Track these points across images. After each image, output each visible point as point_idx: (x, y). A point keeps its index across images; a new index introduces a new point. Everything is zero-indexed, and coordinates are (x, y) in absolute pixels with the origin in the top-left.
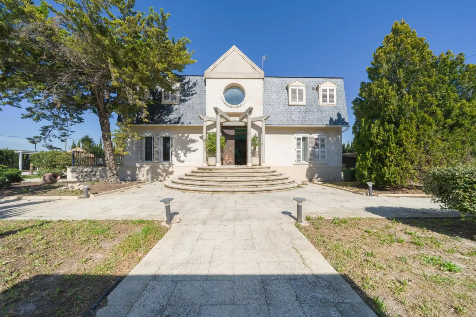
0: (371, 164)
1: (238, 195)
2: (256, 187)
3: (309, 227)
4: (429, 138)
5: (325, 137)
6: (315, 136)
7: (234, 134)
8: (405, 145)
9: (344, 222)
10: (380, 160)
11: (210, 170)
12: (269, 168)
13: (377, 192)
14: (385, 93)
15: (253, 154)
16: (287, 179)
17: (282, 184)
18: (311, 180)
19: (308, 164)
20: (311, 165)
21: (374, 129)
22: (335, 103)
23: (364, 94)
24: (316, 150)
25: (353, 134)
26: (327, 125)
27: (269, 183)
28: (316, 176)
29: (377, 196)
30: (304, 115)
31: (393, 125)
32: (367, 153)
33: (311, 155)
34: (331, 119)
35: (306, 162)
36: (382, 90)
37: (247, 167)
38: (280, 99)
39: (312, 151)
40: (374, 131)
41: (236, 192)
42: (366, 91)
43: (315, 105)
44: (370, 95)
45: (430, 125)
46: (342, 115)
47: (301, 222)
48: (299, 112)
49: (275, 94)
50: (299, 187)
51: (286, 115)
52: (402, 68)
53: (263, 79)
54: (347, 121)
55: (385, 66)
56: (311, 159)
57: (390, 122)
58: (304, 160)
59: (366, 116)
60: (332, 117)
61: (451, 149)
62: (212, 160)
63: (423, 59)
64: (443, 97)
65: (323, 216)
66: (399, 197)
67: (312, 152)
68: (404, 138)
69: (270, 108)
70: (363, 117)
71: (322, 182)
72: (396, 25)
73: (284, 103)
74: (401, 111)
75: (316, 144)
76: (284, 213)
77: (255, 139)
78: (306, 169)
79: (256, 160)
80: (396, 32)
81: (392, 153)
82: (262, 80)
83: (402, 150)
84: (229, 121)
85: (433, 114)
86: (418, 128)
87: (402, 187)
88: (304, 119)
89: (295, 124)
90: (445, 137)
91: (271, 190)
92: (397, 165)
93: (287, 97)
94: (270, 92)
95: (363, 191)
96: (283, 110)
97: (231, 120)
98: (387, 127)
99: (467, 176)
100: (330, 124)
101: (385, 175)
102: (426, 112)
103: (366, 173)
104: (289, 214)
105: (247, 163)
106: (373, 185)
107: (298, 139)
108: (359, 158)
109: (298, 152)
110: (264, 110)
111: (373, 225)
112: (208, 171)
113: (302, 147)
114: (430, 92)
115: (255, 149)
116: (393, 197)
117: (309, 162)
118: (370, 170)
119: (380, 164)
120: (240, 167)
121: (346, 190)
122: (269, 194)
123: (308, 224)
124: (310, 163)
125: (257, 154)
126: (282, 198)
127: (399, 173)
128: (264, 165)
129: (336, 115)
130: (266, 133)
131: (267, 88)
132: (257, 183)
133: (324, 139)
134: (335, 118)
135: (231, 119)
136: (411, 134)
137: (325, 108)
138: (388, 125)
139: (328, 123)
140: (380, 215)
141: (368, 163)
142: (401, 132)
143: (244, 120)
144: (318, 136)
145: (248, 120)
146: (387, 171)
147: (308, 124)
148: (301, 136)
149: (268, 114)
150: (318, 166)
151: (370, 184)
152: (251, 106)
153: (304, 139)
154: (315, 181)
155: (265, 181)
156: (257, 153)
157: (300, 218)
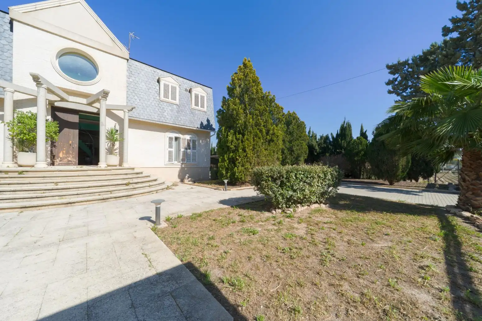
0: (228, 165)
1: (78, 207)
2: (111, 193)
3: (166, 227)
4: (259, 147)
5: (196, 139)
6: (188, 137)
7: (78, 121)
8: (247, 151)
9: (200, 215)
10: (233, 161)
11: (21, 173)
12: (133, 169)
13: (231, 187)
14: (237, 109)
15: (110, 151)
16: (155, 180)
17: (148, 187)
18: (182, 181)
19: (180, 164)
20: (183, 166)
21: (230, 136)
22: (205, 109)
23: (224, 107)
24: (189, 151)
25: (217, 139)
26: (198, 128)
27: (131, 186)
28: (187, 177)
29: (230, 190)
30: (176, 114)
31: (241, 135)
32: (225, 156)
33: (183, 156)
34: (202, 123)
35: (178, 162)
36: (235, 107)
37: (99, 168)
38: (150, 90)
39: (184, 151)
40: (230, 138)
41: (74, 203)
42: (226, 105)
43: (187, 107)
44: (228, 109)
45: (259, 138)
46: (211, 122)
47: (160, 224)
48: (172, 110)
49: (143, 84)
50: (168, 188)
51: (156, 109)
52: (247, 94)
53: (128, 60)
54: (214, 127)
55: (238, 89)
56: (183, 160)
57: (239, 133)
58: (176, 160)
59: (226, 126)
60: (203, 122)
61: (269, 155)
62: (25, 158)
63: (257, 92)
64: (266, 121)
65: (182, 214)
66: (243, 189)
67: (185, 153)
68: (246, 146)
69: (136, 97)
70: (223, 126)
71: (192, 181)
72: (245, 60)
73: (154, 97)
74: (246, 126)
75: (189, 145)
76: (142, 219)
77: (114, 132)
78: (178, 169)
79: (114, 160)
80: (245, 65)
81: (239, 156)
82: (126, 61)
83: (245, 155)
84: (67, 101)
85: (261, 131)
86: (254, 140)
87: (246, 182)
88: (177, 119)
89: (167, 122)
90: (266, 148)
91: (132, 195)
92: (243, 166)
93: (159, 91)
94: (137, 79)
95: (221, 187)
96: (153, 104)
97: (70, 100)
98: (238, 136)
99: (267, 172)
100: (201, 128)
101: (236, 173)
102: (258, 129)
103: (224, 173)
104: (149, 219)
105: (99, 163)
106: (228, 182)
107: (171, 139)
108: (220, 160)
109: (170, 153)
110: (129, 99)
111: (220, 214)
112: (16, 175)
113: (174, 147)
114: (261, 116)
115: (114, 145)
116: (240, 190)
117: (181, 162)
118: (227, 170)
119: (233, 165)
120: (85, 167)
121: (210, 188)
122: (129, 200)
123: (166, 225)
124: (182, 164)
125: (116, 151)
126: (144, 203)
127: (243, 172)
128: (125, 165)
129: (206, 120)
130: (130, 127)
131: (133, 73)
132: (111, 188)
133: (195, 141)
134: (205, 123)
135: (71, 98)
136: (250, 143)
137: (197, 112)
138: (238, 135)
139: (199, 127)
140: (227, 205)
141: (226, 164)
142: (245, 141)
143: (94, 105)
144: (190, 137)
145: (102, 107)
146: (237, 171)
147: (181, 124)
148: (174, 135)
149: (134, 105)
150: (189, 166)
151: (226, 181)
152: (107, 89)
153: (176, 139)
154: (186, 181)
155: (126, 184)
156: (118, 151)
157: (158, 221)
